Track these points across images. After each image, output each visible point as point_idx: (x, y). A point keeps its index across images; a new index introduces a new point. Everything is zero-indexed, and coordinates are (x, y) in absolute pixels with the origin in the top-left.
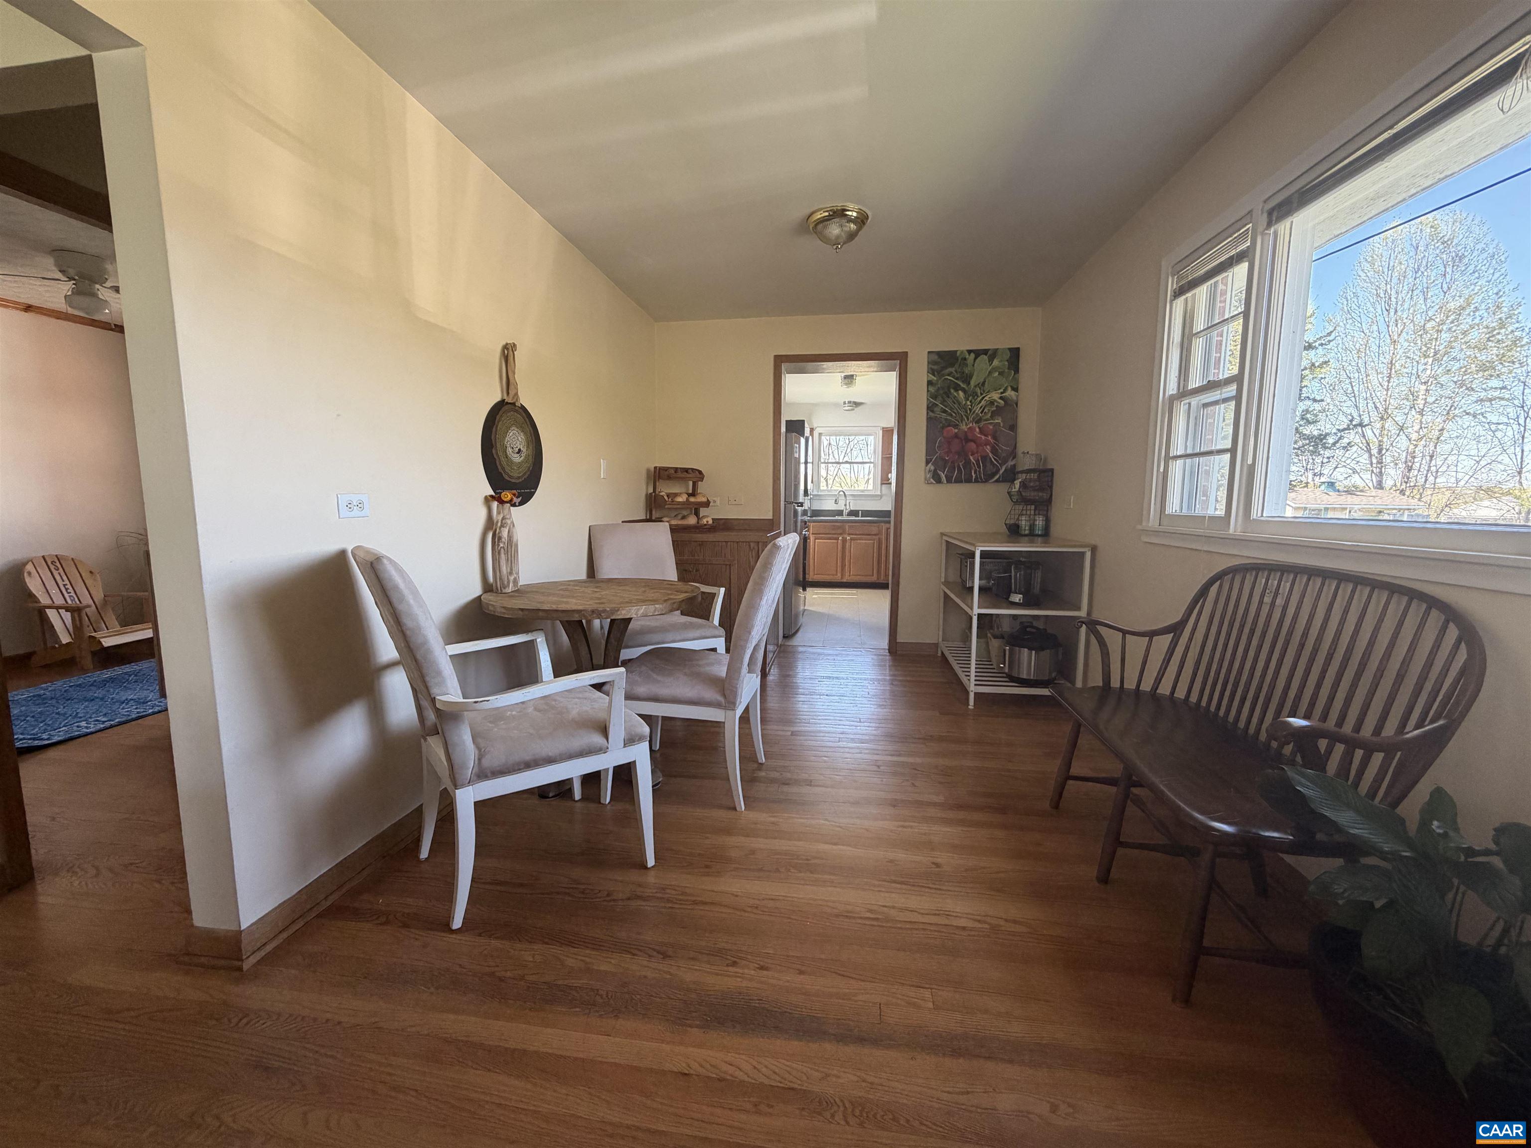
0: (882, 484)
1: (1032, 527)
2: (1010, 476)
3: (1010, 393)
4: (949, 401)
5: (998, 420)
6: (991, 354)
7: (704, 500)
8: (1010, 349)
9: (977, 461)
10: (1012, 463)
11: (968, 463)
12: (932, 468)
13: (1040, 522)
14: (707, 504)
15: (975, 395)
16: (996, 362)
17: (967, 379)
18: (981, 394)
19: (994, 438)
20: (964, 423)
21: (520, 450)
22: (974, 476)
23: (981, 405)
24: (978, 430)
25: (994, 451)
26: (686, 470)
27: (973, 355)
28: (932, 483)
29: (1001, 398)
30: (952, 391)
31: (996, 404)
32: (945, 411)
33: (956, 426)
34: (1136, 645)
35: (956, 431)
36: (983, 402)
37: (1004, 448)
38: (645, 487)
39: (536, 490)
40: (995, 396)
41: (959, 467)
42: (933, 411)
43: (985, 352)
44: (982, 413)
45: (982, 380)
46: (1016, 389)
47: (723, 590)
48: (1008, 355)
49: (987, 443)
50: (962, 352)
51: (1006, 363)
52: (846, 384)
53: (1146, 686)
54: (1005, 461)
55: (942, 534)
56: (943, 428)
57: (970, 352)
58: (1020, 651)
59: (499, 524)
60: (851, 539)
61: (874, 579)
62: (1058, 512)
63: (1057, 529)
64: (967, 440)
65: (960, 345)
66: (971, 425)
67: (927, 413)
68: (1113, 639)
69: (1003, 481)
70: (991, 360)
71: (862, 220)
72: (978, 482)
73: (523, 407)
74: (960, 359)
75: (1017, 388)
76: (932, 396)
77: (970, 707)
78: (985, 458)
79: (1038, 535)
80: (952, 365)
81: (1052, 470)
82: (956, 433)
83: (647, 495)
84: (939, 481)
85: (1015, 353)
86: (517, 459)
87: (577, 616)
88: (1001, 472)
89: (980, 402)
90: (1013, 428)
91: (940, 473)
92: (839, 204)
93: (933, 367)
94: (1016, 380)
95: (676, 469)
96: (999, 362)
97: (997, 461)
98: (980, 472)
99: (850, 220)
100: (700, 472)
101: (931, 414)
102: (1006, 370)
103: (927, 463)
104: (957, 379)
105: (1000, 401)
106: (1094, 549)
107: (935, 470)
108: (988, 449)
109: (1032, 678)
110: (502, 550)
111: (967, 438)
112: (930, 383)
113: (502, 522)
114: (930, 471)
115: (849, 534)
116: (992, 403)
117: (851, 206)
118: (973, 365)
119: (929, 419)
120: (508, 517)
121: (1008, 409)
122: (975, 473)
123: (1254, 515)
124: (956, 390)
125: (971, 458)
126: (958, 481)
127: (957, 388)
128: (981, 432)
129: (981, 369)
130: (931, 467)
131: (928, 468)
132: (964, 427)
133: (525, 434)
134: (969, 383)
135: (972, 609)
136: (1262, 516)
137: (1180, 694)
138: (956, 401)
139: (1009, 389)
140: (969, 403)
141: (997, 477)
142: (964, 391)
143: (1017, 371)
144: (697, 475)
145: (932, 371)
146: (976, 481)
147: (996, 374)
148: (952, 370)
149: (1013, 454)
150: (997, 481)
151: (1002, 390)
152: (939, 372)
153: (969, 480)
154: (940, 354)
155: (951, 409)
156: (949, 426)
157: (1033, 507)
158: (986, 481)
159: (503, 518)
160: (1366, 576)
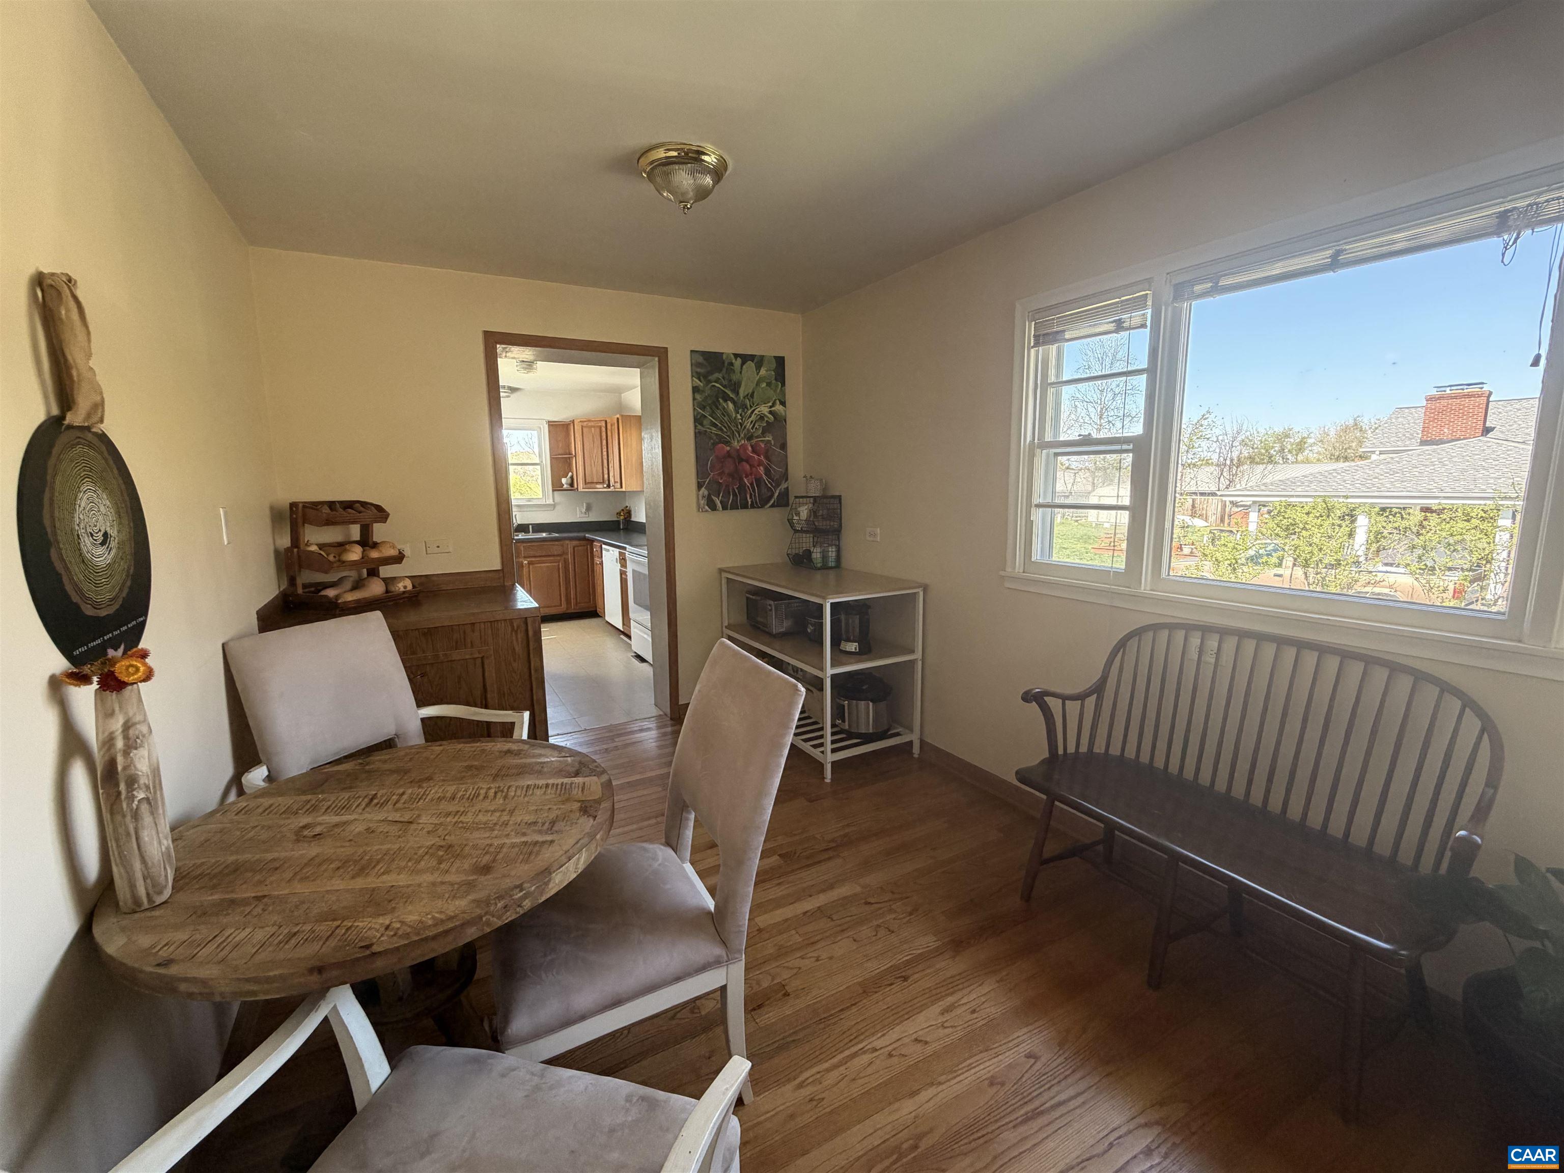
0: (553, 491)
1: (825, 557)
2: (783, 501)
3: (778, 408)
4: (718, 413)
5: (769, 438)
6: (759, 361)
7: (392, 552)
8: (775, 357)
9: (752, 484)
10: (786, 486)
11: (742, 487)
12: (706, 493)
13: (832, 553)
14: (399, 558)
15: (744, 407)
16: (763, 372)
17: (735, 387)
18: (751, 407)
19: (767, 458)
20: (736, 442)
21: (106, 535)
22: (749, 501)
23: (751, 419)
24: (750, 448)
25: (768, 472)
26: (348, 505)
27: (739, 361)
28: (707, 511)
29: (770, 412)
30: (721, 401)
31: (766, 419)
32: (715, 425)
33: (727, 443)
35: (728, 448)
36: (753, 416)
37: (776, 469)
39: (146, 615)
40: (764, 409)
41: (734, 490)
42: (701, 424)
43: (752, 357)
44: (752, 428)
45: (751, 391)
46: (783, 403)
47: (527, 715)
48: (774, 365)
49: (760, 463)
50: (728, 354)
51: (773, 373)
52: (525, 369)
54: (778, 485)
55: (721, 571)
56: (714, 444)
57: (736, 356)
58: (857, 706)
59: (120, 744)
60: (529, 563)
62: (849, 538)
63: (851, 560)
64: (741, 460)
65: (726, 347)
66: (743, 442)
67: (695, 426)
69: (778, 506)
70: (758, 367)
71: (718, 173)
72: (755, 508)
74: (726, 364)
75: (785, 403)
76: (699, 406)
77: (826, 781)
78: (759, 481)
80: (720, 371)
81: (840, 497)
82: (728, 452)
84: (713, 507)
85: (780, 361)
86: (101, 557)
88: (776, 495)
89: (750, 417)
90: (784, 446)
91: (714, 498)
93: (699, 370)
94: (783, 393)
95: (331, 505)
96: (767, 371)
97: (772, 485)
98: (755, 495)
100: (379, 508)
101: (699, 427)
102: (774, 382)
103: (700, 486)
104: (725, 386)
105: (770, 416)
106: (925, 588)
107: (709, 495)
108: (761, 470)
110: (144, 807)
111: (739, 458)
112: (695, 390)
113: (126, 737)
114: (704, 497)
115: (525, 557)
116: (762, 418)
118: (741, 373)
119: (698, 434)
120: (138, 718)
121: (777, 424)
122: (751, 498)
123: (1164, 574)
124: (725, 401)
125: (746, 480)
126: (734, 507)
127: (726, 398)
128: (754, 451)
129: (748, 377)
130: (704, 491)
131: (701, 492)
132: (736, 444)
133: (111, 494)
134: (737, 394)
135: (822, 669)
136: (1169, 575)
138: (725, 412)
139: (778, 402)
140: (739, 417)
141: (772, 502)
142: (734, 402)
143: (783, 384)
144: (381, 514)
145: (696, 375)
146: (753, 507)
147: (764, 385)
148: (717, 375)
149: (785, 476)
150: (773, 506)
151: (770, 404)
152: (705, 377)
153: (745, 506)
154: (704, 354)
155: (721, 422)
156: (720, 442)
157: (812, 535)
158: (762, 506)
159: (127, 727)
160: (1346, 648)
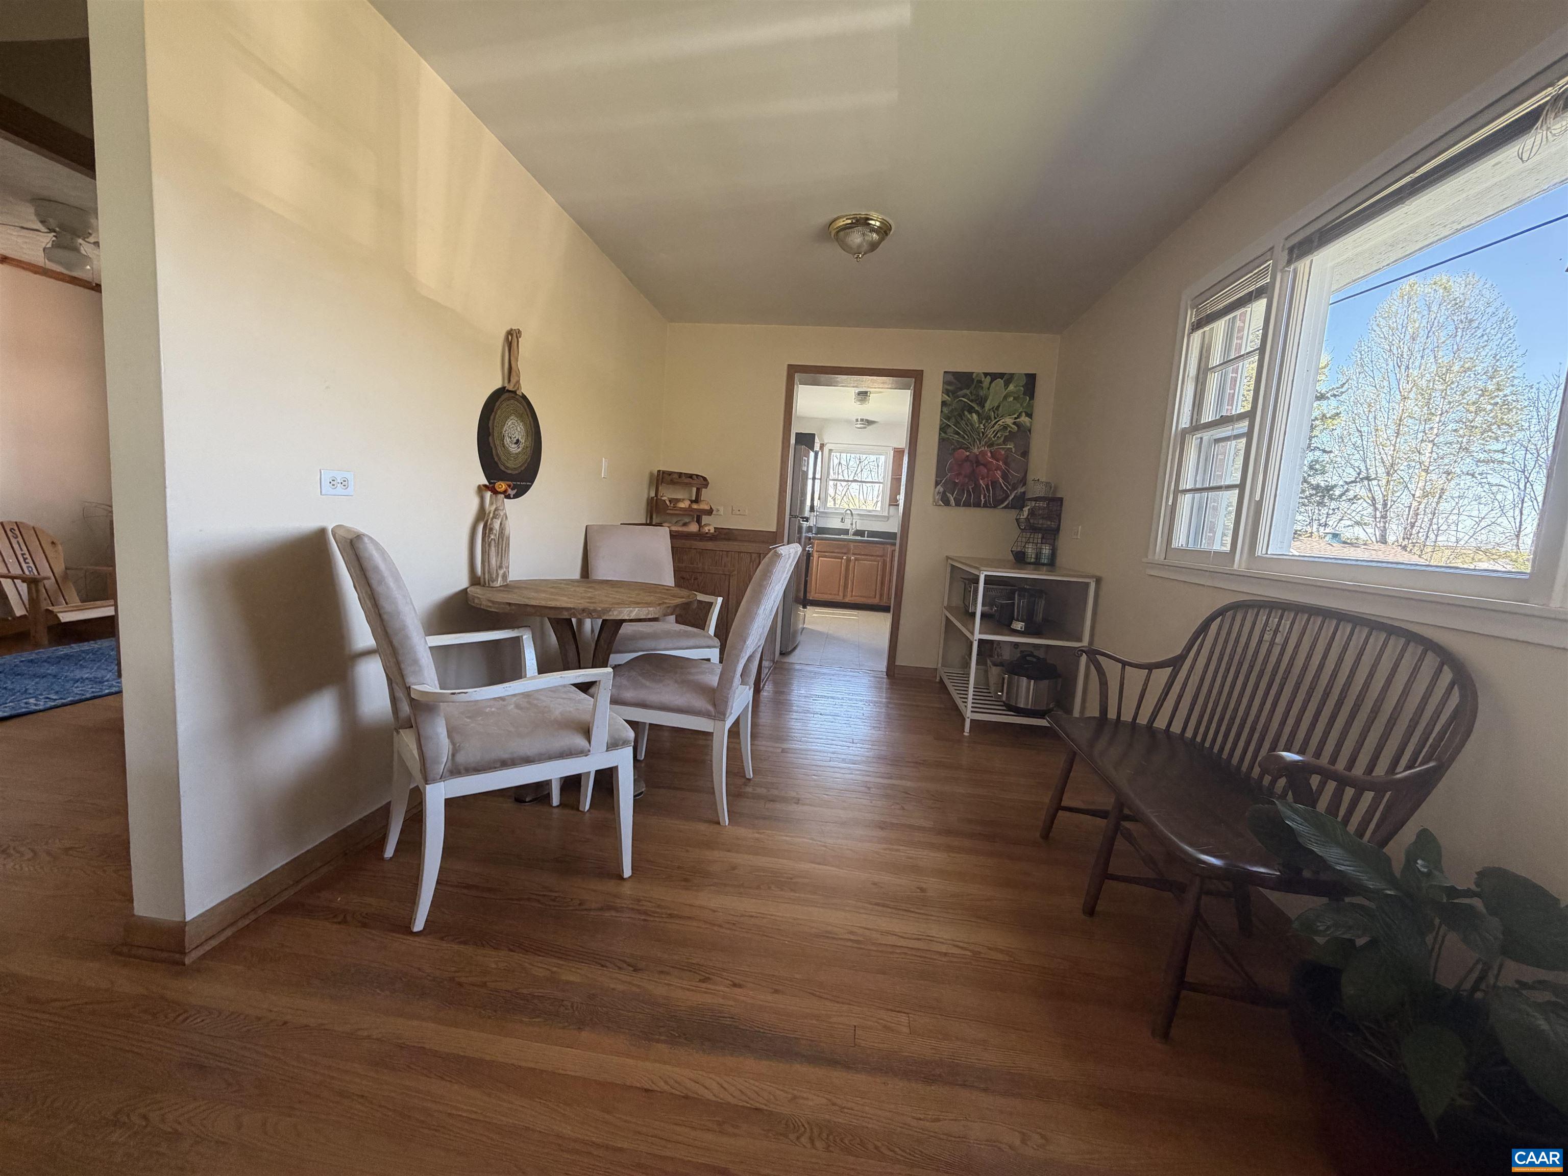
0: (890, 505)
1: (1038, 556)
2: (1019, 503)
3: (1024, 419)
4: (963, 423)
5: (1010, 446)
6: (1008, 378)
7: (707, 507)
8: (1026, 375)
9: (987, 486)
10: (1023, 490)
11: (977, 486)
12: (942, 490)
13: (1046, 550)
14: (710, 512)
15: (988, 418)
16: (1011, 387)
17: (982, 402)
18: (995, 418)
19: (1006, 463)
20: (976, 447)
21: (518, 440)
22: (983, 500)
23: (994, 429)
24: (989, 454)
25: (1005, 476)
26: (691, 476)
27: (988, 379)
28: (941, 505)
29: (1014, 423)
30: (966, 413)
31: (1009, 429)
32: (958, 434)
33: (967, 449)
34: (1135, 677)
35: (968, 453)
36: (996, 427)
37: (1015, 475)
38: (646, 491)
39: (533, 483)
40: (1009, 421)
41: (968, 491)
42: (945, 433)
43: (1001, 375)
44: (994, 437)
45: (996, 405)
46: (1030, 415)
47: (720, 600)
48: (1023, 381)
49: (998, 468)
50: (978, 374)
51: (1022, 389)
52: (860, 401)
53: (1143, 720)
54: (1014, 488)
55: (948, 558)
56: (954, 450)
57: (986, 374)
58: (1018, 681)
59: (491, 515)
60: (856, 559)
61: (876, 601)
62: (1064, 541)
63: (1062, 559)
64: (978, 463)
65: (976, 367)
66: (983, 449)
67: (940, 434)
68: (1112, 670)
69: (1012, 508)
70: (1007, 384)
71: (885, 230)
72: (988, 507)
73: (524, 397)
74: (975, 381)
75: (1032, 415)
76: (945, 417)
77: (966, 734)
78: (994, 483)
79: (1044, 564)
80: (968, 387)
81: (1061, 500)
82: (968, 456)
83: (648, 499)
84: (947, 503)
85: (1031, 379)
86: (514, 449)
87: (566, 613)
88: (1011, 498)
89: (993, 426)
90: (1025, 454)
91: (949, 495)
92: (863, 213)
93: (949, 388)
94: (1031, 406)
95: (680, 474)
96: (1015, 387)
97: (1007, 488)
98: (989, 496)
99: (873, 230)
100: (705, 479)
101: (943, 435)
102: (1022, 396)
103: (937, 484)
104: (972, 401)
105: (1013, 426)
106: (1099, 581)
107: (944, 492)
108: (998, 474)
109: (1029, 707)
110: (493, 542)
111: (977, 462)
112: (944, 403)
113: (494, 514)
114: (939, 493)
115: (854, 554)
116: (1005, 427)
117: (874, 215)
118: (989, 389)
119: (942, 441)
120: (501, 508)
121: (1022, 434)
122: (985, 497)
123: (1259, 552)
124: (970, 413)
125: (981, 482)
126: (967, 504)
127: (971, 410)
128: (993, 456)
129: (995, 393)
130: (940, 488)
131: (937, 490)
132: (976, 451)
133: (525, 424)
134: (983, 407)
135: (972, 633)
136: (1267, 554)
137: (1176, 728)
138: (970, 423)
139: (1024, 414)
140: (982, 426)
141: (1006, 503)
142: (977, 413)
143: (1032, 397)
144: (702, 482)
145: (946, 392)
146: (985, 506)
147: (1011, 399)
148: (968, 392)
149: (1023, 481)
150: (1005, 507)
151: (1016, 416)
152: (954, 392)
153: (977, 505)
154: (955, 374)
155: (964, 431)
156: (960, 448)
157: (1040, 535)
158: (995, 507)
159: (496, 510)
